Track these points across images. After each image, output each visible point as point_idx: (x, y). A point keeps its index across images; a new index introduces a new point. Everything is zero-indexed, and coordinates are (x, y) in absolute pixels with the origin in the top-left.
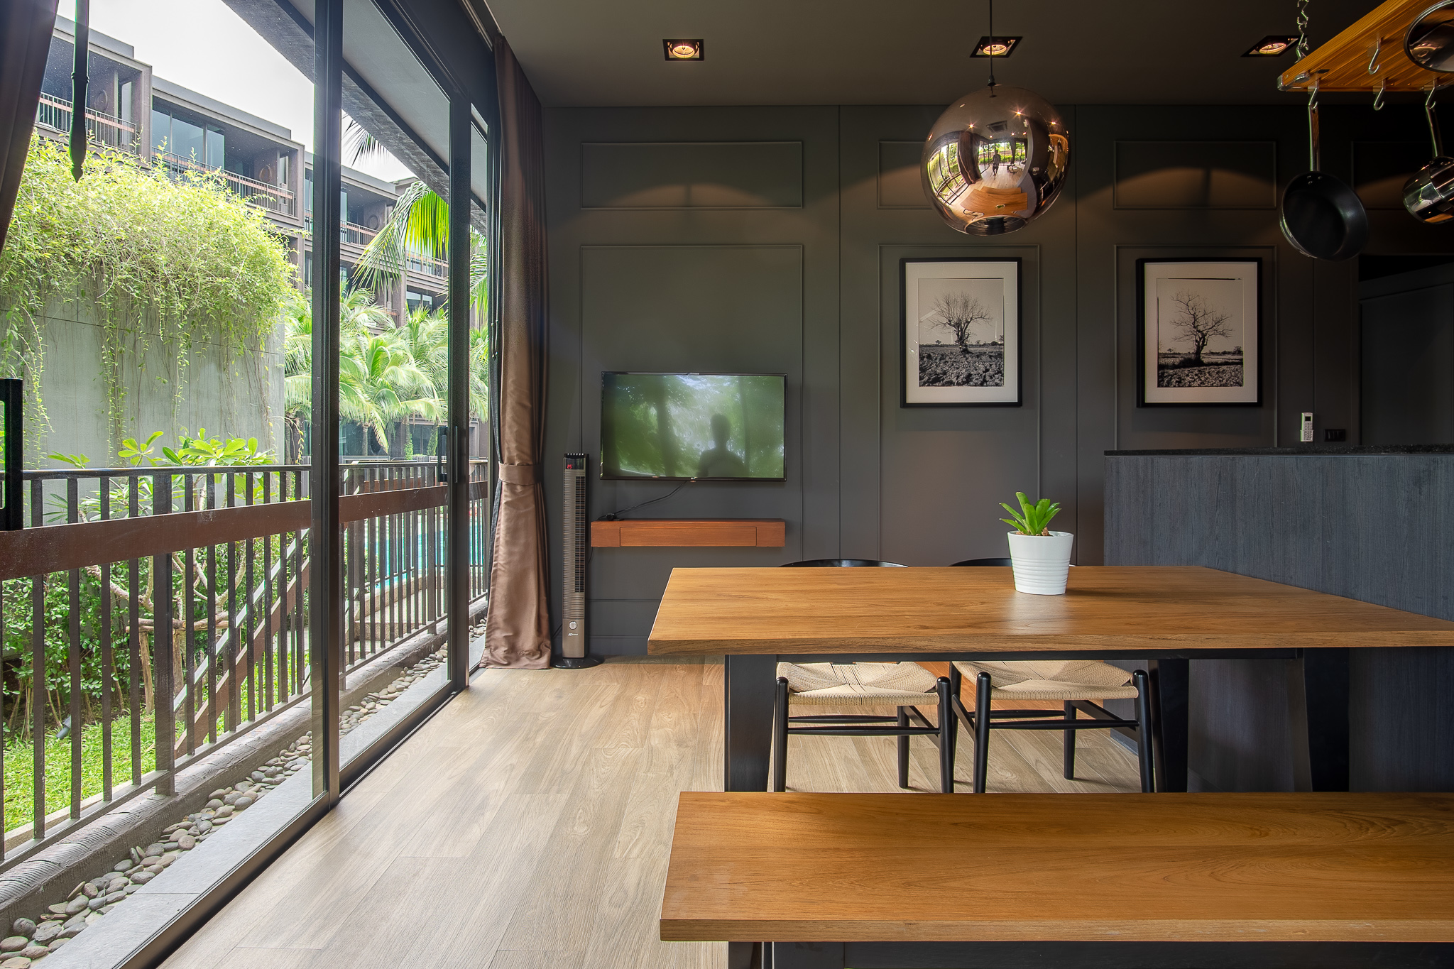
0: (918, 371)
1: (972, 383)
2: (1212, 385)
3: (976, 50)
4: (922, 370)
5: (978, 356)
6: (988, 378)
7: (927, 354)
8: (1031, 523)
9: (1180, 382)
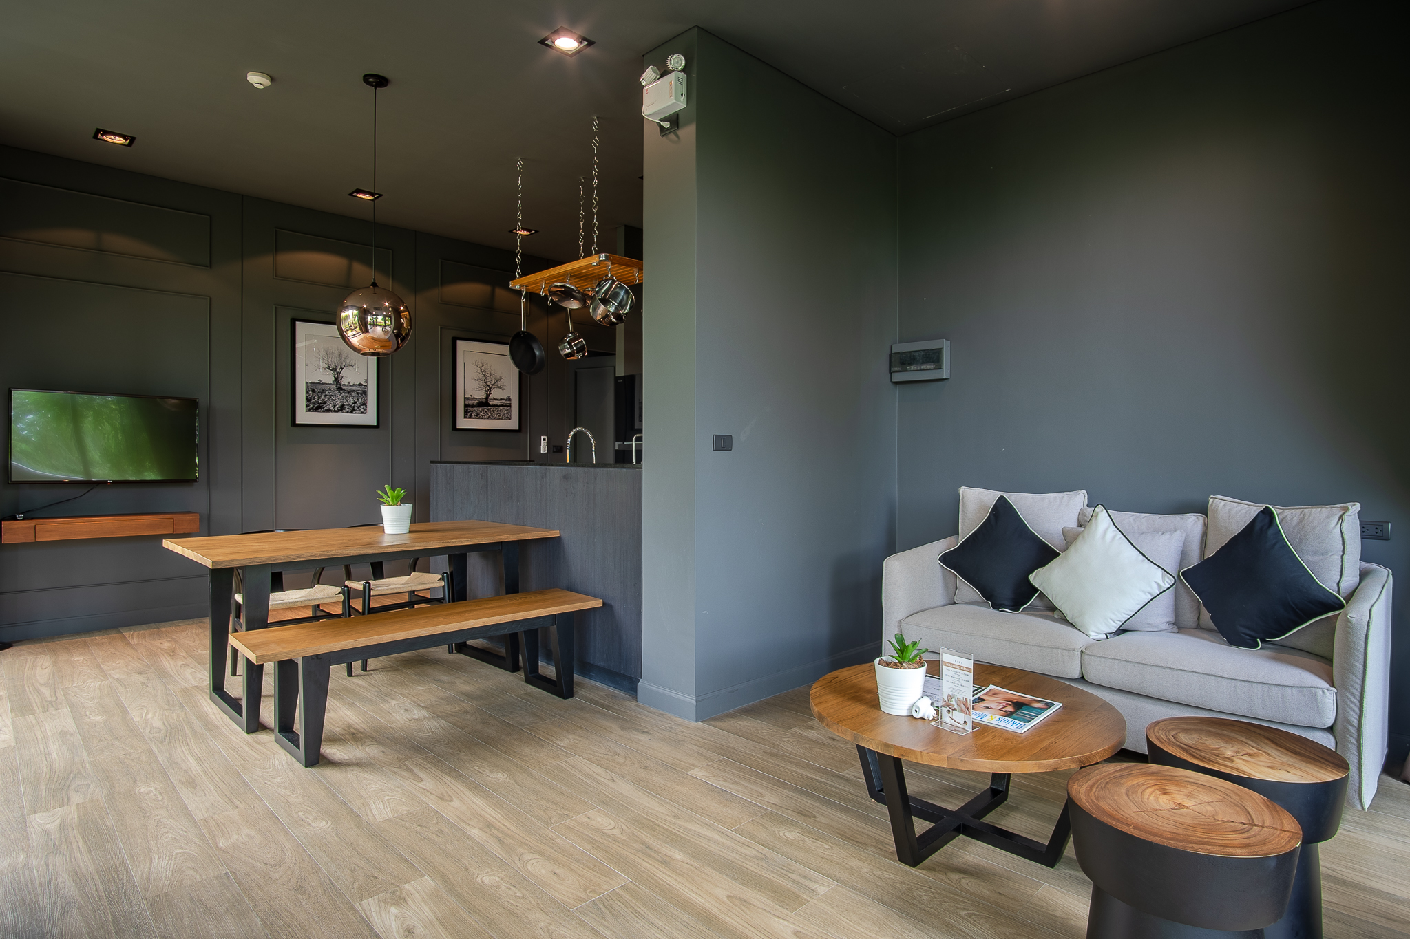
0: (305, 401)
1: (344, 411)
2: (495, 419)
3: (353, 192)
4: (308, 400)
5: (349, 393)
6: (356, 408)
7: (312, 389)
8: (392, 500)
9: (477, 416)
